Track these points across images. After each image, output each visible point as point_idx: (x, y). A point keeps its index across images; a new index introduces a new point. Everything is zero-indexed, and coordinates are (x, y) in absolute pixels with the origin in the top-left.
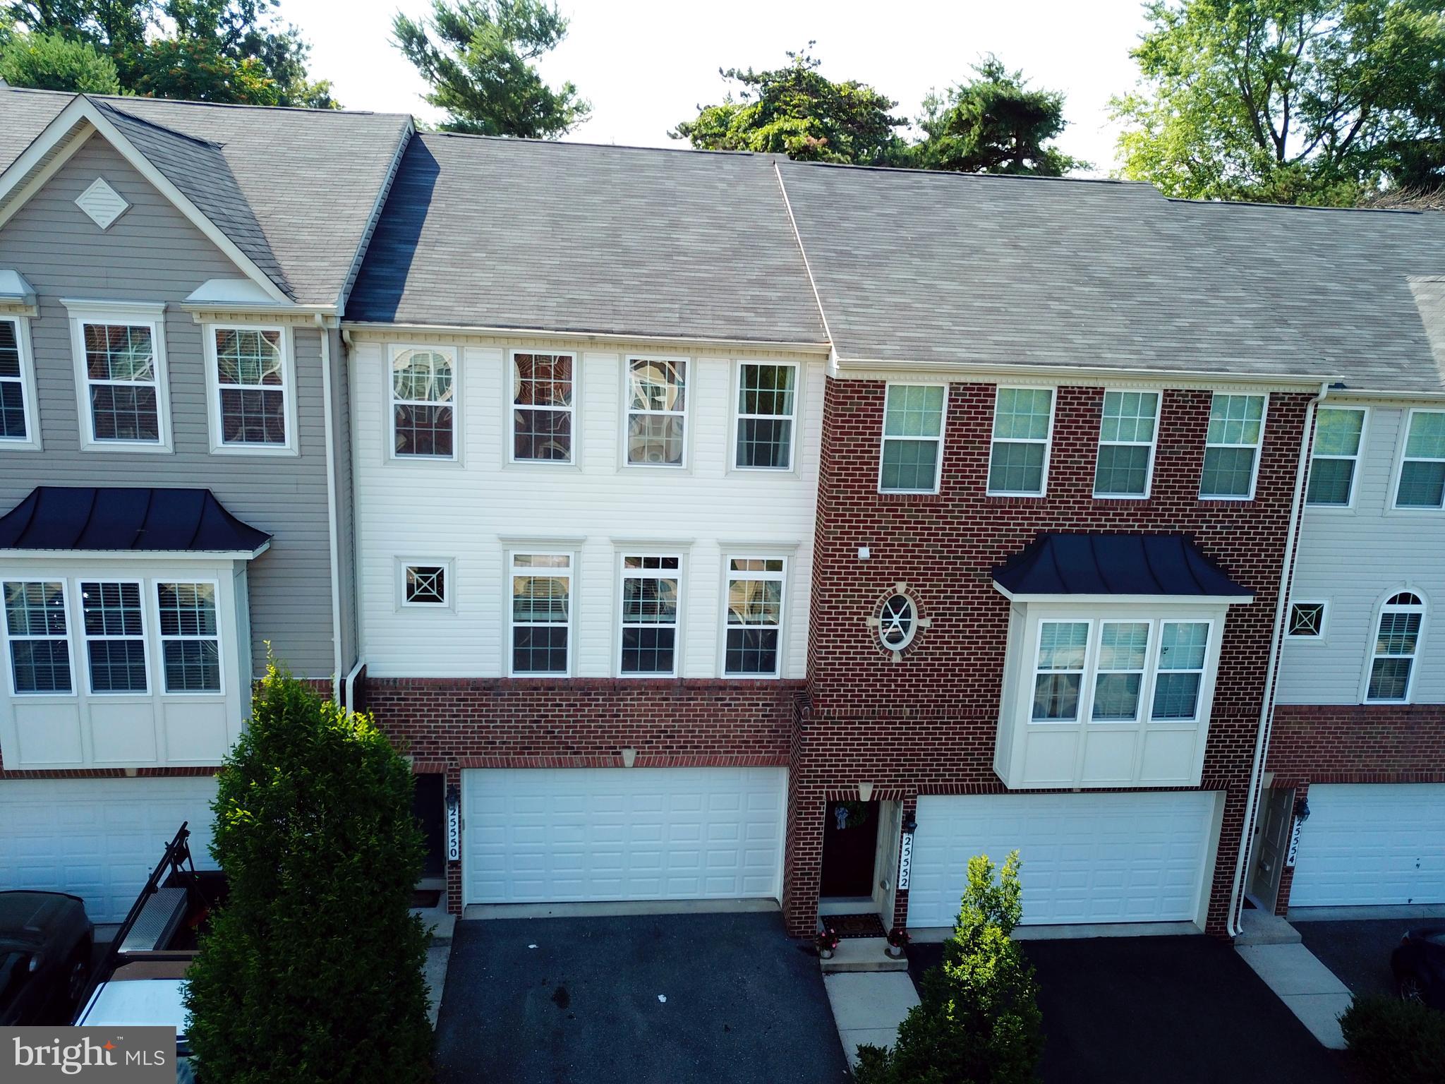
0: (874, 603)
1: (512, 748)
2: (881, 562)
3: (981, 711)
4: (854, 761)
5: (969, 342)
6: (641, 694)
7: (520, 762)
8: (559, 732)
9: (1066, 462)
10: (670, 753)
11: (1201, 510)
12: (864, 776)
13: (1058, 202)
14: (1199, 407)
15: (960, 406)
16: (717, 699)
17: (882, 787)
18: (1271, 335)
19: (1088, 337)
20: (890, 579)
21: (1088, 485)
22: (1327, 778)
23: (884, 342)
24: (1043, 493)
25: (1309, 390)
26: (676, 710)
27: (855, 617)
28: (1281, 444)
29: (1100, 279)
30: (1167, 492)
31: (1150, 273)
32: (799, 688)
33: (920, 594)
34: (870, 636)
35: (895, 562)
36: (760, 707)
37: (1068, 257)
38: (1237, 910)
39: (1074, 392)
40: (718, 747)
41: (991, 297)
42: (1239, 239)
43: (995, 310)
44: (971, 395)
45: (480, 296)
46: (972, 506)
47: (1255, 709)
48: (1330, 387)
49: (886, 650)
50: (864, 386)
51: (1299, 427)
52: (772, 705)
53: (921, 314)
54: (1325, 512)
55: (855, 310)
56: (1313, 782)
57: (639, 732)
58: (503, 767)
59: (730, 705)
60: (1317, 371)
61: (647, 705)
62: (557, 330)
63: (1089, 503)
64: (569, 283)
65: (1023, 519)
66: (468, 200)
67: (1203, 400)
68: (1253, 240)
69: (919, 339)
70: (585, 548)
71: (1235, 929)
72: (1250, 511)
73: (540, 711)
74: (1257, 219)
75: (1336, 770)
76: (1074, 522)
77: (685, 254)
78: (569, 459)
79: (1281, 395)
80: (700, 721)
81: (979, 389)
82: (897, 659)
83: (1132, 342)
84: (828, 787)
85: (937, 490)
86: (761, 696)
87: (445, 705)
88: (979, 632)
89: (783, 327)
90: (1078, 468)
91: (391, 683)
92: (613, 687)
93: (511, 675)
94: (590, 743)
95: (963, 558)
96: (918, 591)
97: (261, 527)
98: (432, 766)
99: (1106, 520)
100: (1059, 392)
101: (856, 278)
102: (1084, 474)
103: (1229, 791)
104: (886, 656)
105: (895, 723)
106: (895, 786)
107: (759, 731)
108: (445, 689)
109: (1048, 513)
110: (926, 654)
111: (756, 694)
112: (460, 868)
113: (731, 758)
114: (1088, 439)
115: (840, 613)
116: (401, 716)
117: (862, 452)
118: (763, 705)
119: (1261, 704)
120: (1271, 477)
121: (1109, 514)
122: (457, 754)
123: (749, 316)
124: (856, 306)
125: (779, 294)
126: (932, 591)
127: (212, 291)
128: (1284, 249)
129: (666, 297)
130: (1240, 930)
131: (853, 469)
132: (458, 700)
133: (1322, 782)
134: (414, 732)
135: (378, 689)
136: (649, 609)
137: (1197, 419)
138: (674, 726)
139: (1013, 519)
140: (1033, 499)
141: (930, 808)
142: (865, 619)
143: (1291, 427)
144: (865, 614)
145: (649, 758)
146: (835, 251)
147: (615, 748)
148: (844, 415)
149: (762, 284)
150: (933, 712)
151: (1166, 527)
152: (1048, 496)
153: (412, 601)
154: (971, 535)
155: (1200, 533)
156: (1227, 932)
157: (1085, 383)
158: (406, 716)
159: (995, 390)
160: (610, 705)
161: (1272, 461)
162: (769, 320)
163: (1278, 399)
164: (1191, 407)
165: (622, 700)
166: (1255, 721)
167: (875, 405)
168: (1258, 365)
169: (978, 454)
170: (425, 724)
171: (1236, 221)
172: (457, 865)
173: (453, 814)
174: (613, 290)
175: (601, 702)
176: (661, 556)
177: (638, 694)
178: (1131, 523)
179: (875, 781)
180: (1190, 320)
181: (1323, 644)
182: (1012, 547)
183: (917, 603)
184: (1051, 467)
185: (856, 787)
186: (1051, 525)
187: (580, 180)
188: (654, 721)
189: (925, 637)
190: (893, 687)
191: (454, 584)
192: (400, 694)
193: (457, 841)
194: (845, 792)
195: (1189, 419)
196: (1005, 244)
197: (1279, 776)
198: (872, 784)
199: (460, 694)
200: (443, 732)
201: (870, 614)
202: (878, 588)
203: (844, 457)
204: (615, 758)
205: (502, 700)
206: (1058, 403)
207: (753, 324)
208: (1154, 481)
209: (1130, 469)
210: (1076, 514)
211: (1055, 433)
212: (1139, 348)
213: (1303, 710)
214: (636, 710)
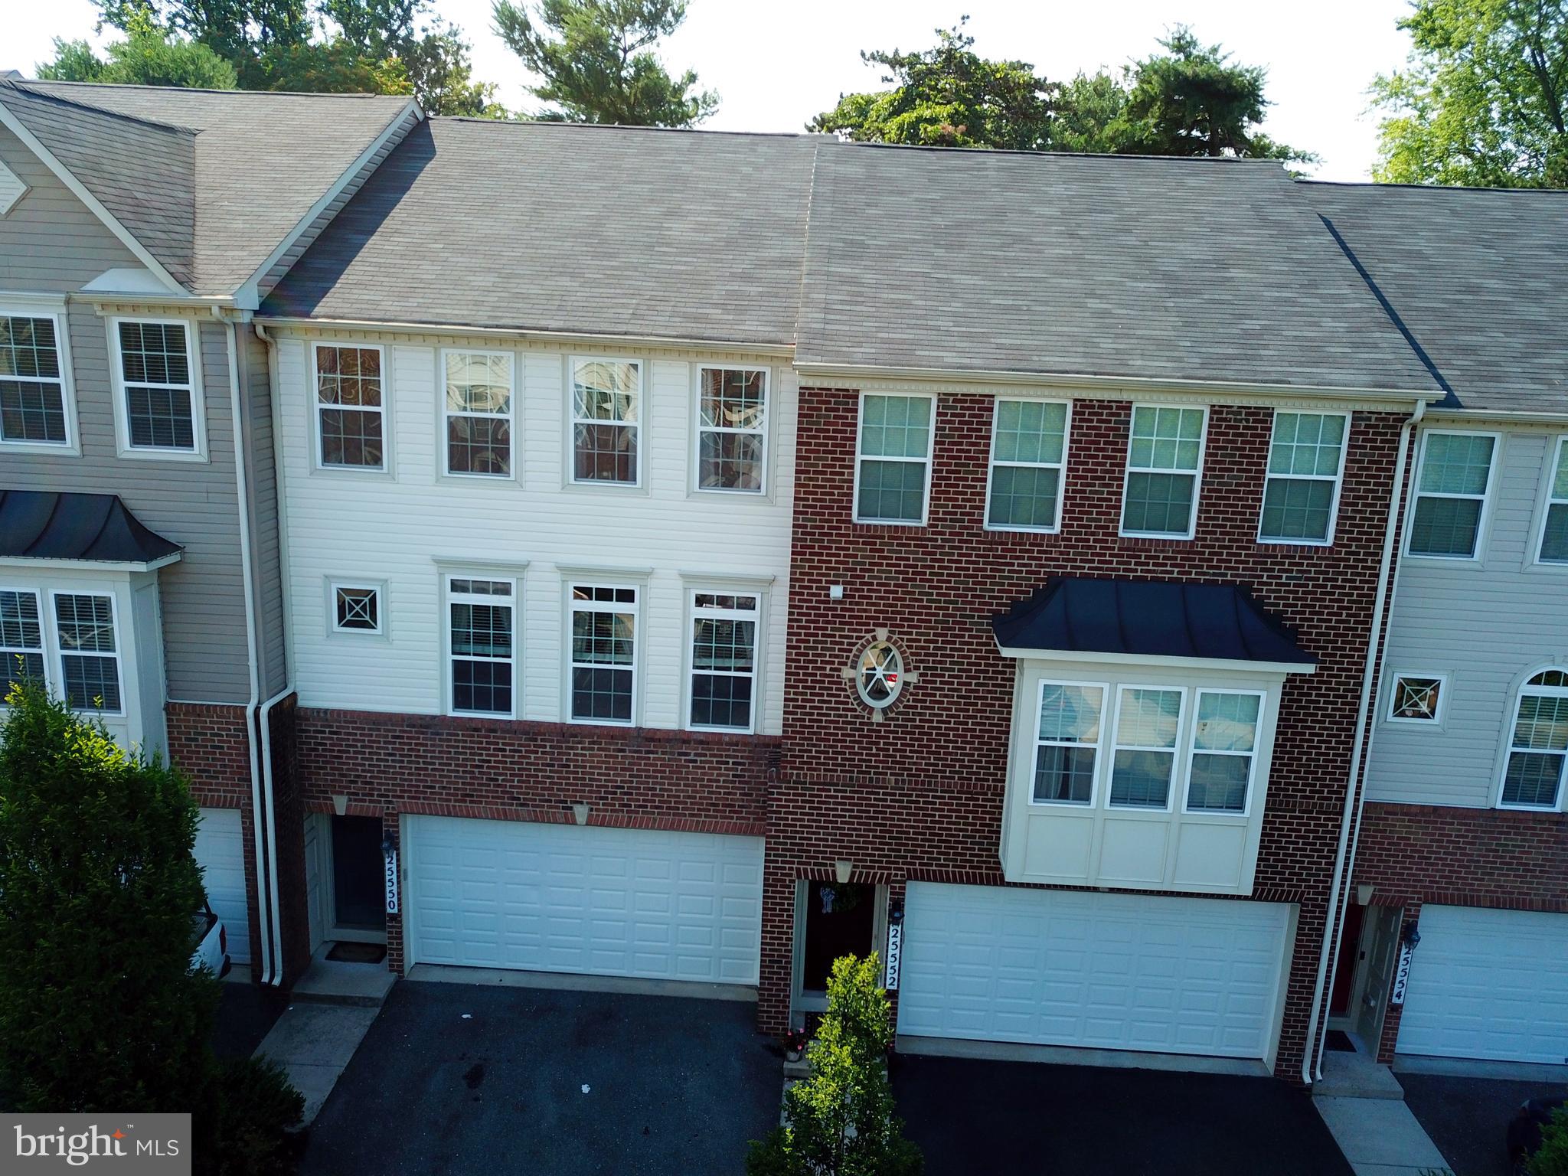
0: (850, 651)
1: (452, 795)
2: (857, 604)
3: (982, 786)
4: (829, 834)
5: (965, 344)
6: (594, 743)
7: (461, 811)
8: (503, 780)
9: (1084, 492)
10: (628, 812)
11: (1261, 556)
12: (842, 853)
13: (1149, 184)
14: (1256, 428)
15: (949, 422)
16: (680, 754)
17: (863, 867)
18: (1366, 340)
19: (1120, 341)
20: (868, 624)
21: (1112, 521)
22: (1446, 898)
23: (859, 344)
24: (1057, 529)
25: (1403, 409)
26: (634, 764)
27: (828, 667)
28: (1367, 476)
29: (1165, 274)
30: (1215, 533)
31: (1234, 266)
32: (775, 746)
33: (905, 644)
34: (845, 690)
35: (874, 604)
36: (730, 766)
37: (1135, 247)
38: (1316, 1052)
39: (1093, 407)
40: (683, 809)
41: (1016, 293)
42: (1385, 227)
43: (1017, 309)
44: (962, 408)
45: (417, 290)
46: (966, 541)
47: (1335, 806)
48: (1428, 405)
49: (866, 707)
50: (833, 396)
51: (1390, 456)
52: (744, 764)
53: (920, 312)
54: (1439, 564)
55: (840, 307)
56: (1426, 902)
57: (592, 786)
58: (443, 815)
59: (695, 761)
60: (1413, 385)
61: (600, 756)
62: (486, 327)
63: (1115, 542)
64: (521, 276)
65: (1029, 558)
66: (451, 188)
67: (1261, 418)
68: (1401, 228)
69: (903, 342)
70: (529, 575)
71: (1313, 1075)
72: (1326, 559)
73: (481, 755)
74: (1420, 203)
75: (1458, 889)
76: (1096, 565)
77: (668, 245)
78: (508, 474)
79: (1366, 415)
80: (662, 778)
81: (972, 401)
82: (877, 718)
83: (1176, 348)
84: (799, 863)
85: (925, 521)
86: (731, 753)
87: (379, 742)
88: (977, 691)
89: (751, 326)
90: (1099, 499)
91: (322, 715)
92: (560, 733)
93: (451, 713)
94: (538, 795)
95: (957, 602)
96: (902, 640)
97: (172, 538)
98: (368, 808)
99: (1136, 564)
100: (1075, 406)
101: (857, 271)
102: (1108, 507)
103: (1303, 905)
104: (865, 714)
105: (878, 793)
106: (879, 868)
107: (729, 794)
108: (379, 724)
109: (1061, 553)
110: (913, 714)
111: (725, 750)
112: (400, 922)
113: (698, 822)
114: (1112, 465)
115: (810, 661)
116: (333, 751)
117: (832, 473)
118: (733, 763)
119: (1344, 799)
120: (1354, 518)
121: (1140, 557)
122: (393, 796)
123: (715, 313)
124: (842, 302)
125: (761, 289)
126: (919, 641)
127: (112, 282)
128: (1440, 239)
129: (627, 292)
130: (1319, 1076)
131: (822, 493)
132: (394, 737)
133: (1439, 903)
134: (348, 770)
135: (308, 719)
136: (601, 647)
137: (1254, 443)
138: (632, 782)
139: (1017, 558)
140: (1043, 535)
141: (924, 898)
142: (839, 670)
143: (1380, 455)
144: (840, 663)
145: (604, 817)
146: (844, 241)
147: (566, 802)
148: (811, 430)
149: (746, 277)
150: (923, 783)
151: (1214, 574)
152: (1062, 532)
153: (343, 626)
154: (965, 576)
155: (1259, 583)
156: (1301, 1078)
157: (1106, 396)
158: (339, 751)
159: (993, 402)
160: (559, 754)
161: (1355, 497)
162: (737, 317)
163: (1363, 419)
164: (1245, 428)
165: (572, 748)
166: (1337, 820)
167: (846, 418)
168: (1333, 377)
169: (973, 480)
170: (359, 761)
171: (1389, 206)
172: (397, 918)
173: (390, 863)
174: (569, 284)
175: (548, 749)
176: (615, 587)
177: (590, 743)
178: (1168, 568)
179: (855, 860)
180: (1263, 322)
181: (1440, 730)
182: (1017, 592)
183: (902, 653)
184: (1066, 498)
185: (833, 865)
186: (1066, 567)
187: (585, 166)
188: (609, 775)
189: (911, 694)
190: (874, 751)
191: (387, 610)
192: (332, 727)
193: (395, 892)
194: (819, 871)
195: (1243, 442)
196: (1061, 233)
197: (1380, 890)
198: (852, 863)
199: (395, 731)
200: (378, 772)
201: (845, 664)
202: (855, 634)
203: (811, 479)
204: (565, 814)
205: (440, 740)
206: (1074, 420)
207: (718, 322)
208: (1199, 518)
209: (1169, 502)
210: (1098, 555)
211: (1071, 455)
212: (1181, 354)
213: (1413, 810)
214: (588, 761)
